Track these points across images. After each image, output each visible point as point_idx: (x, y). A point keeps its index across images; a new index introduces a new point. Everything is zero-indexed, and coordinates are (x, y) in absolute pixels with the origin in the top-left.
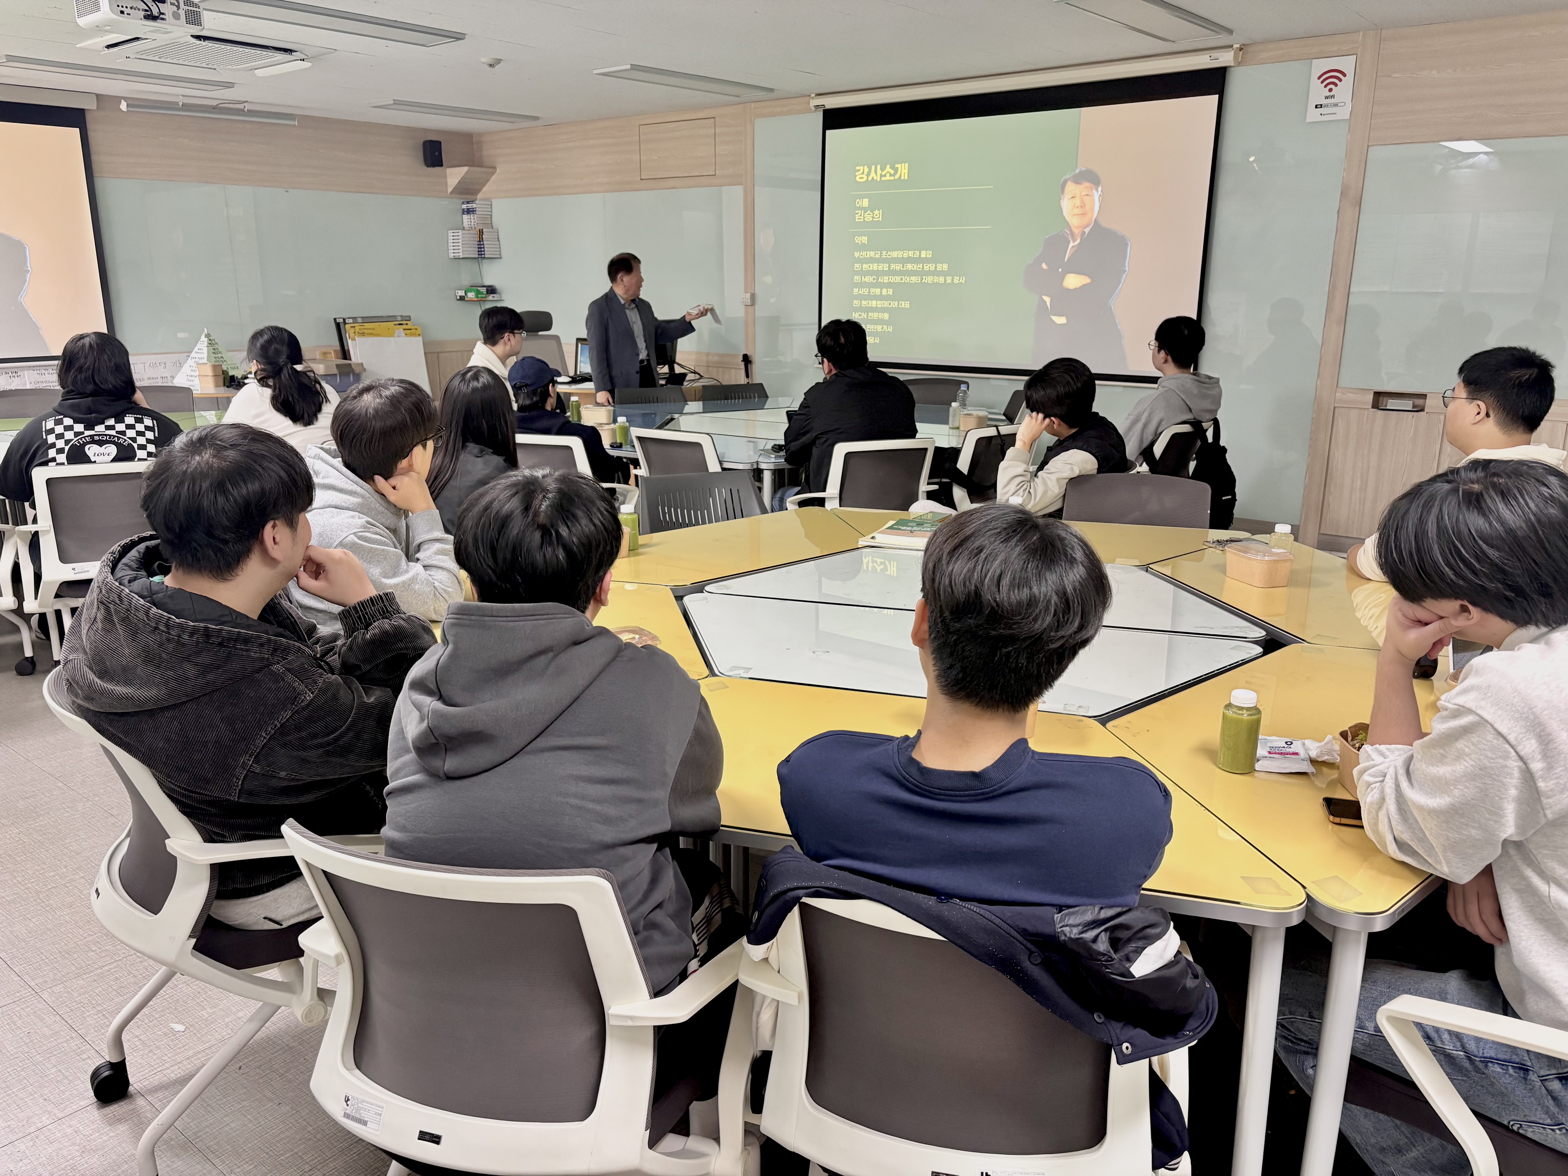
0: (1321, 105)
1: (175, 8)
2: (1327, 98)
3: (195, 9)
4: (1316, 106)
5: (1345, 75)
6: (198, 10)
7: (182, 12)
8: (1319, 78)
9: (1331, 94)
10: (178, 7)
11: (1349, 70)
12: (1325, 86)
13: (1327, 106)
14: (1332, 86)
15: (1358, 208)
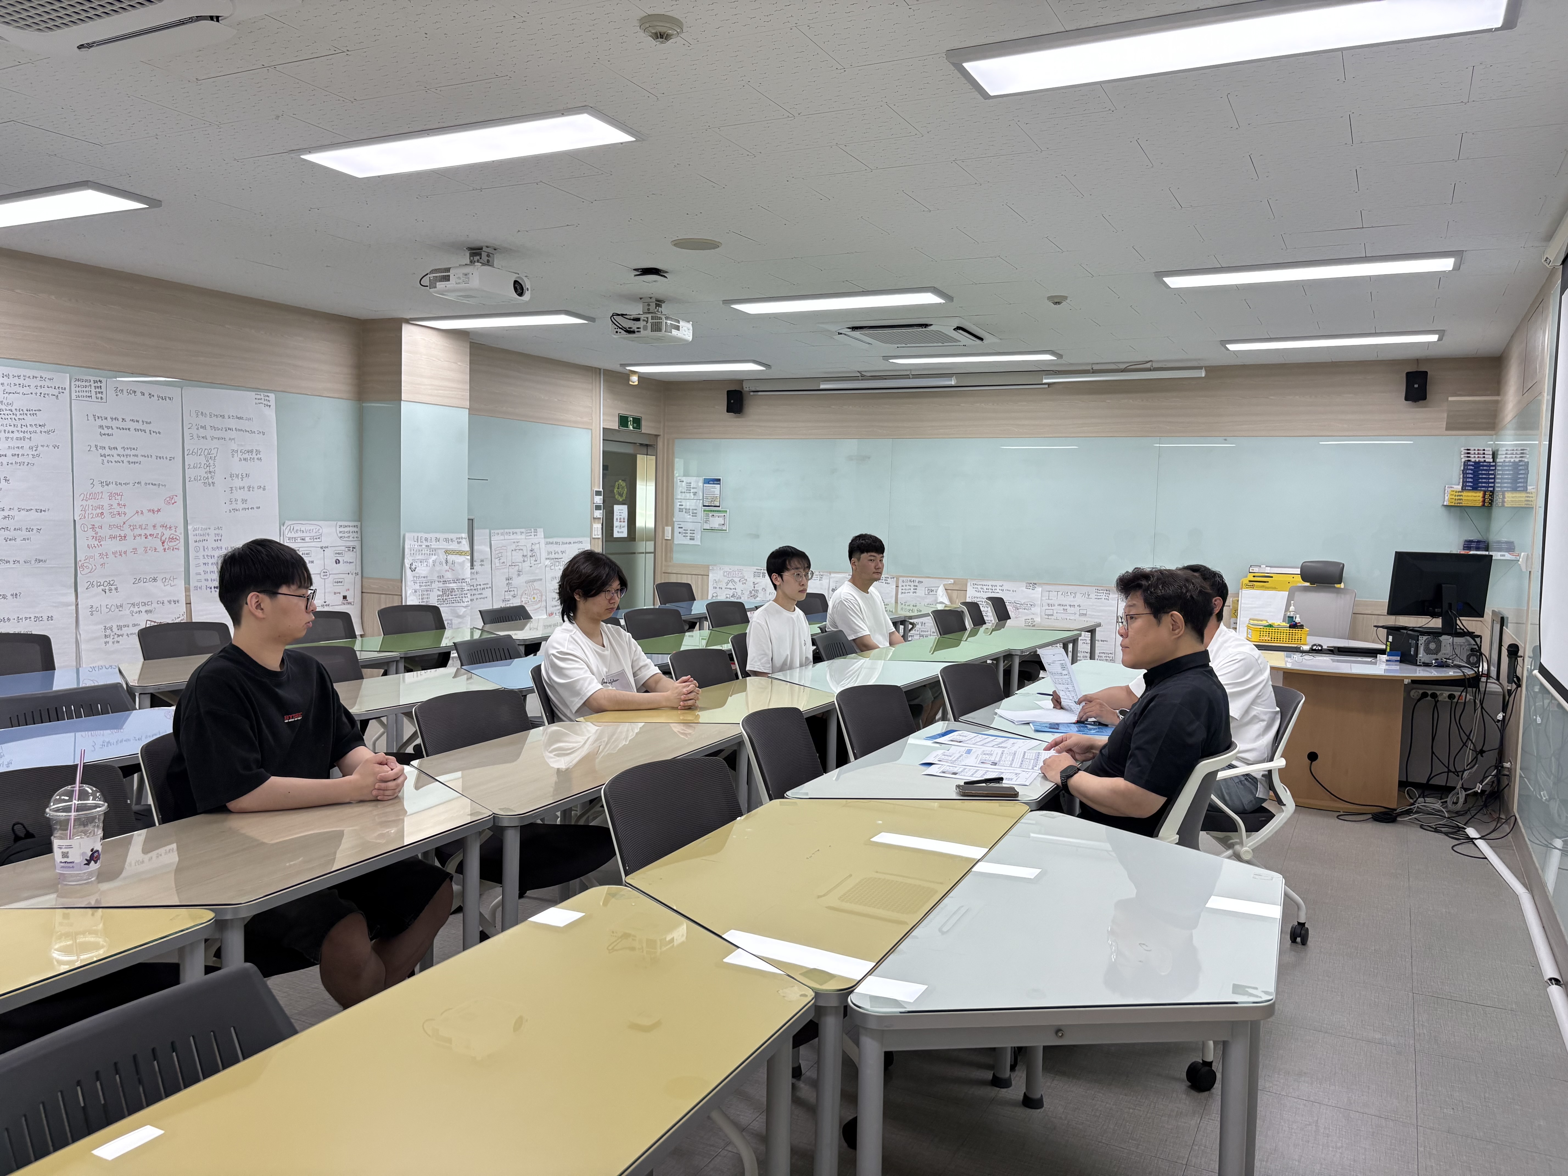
1: (645, 323)
3: (658, 321)
6: (660, 321)
7: (649, 325)
10: (647, 322)
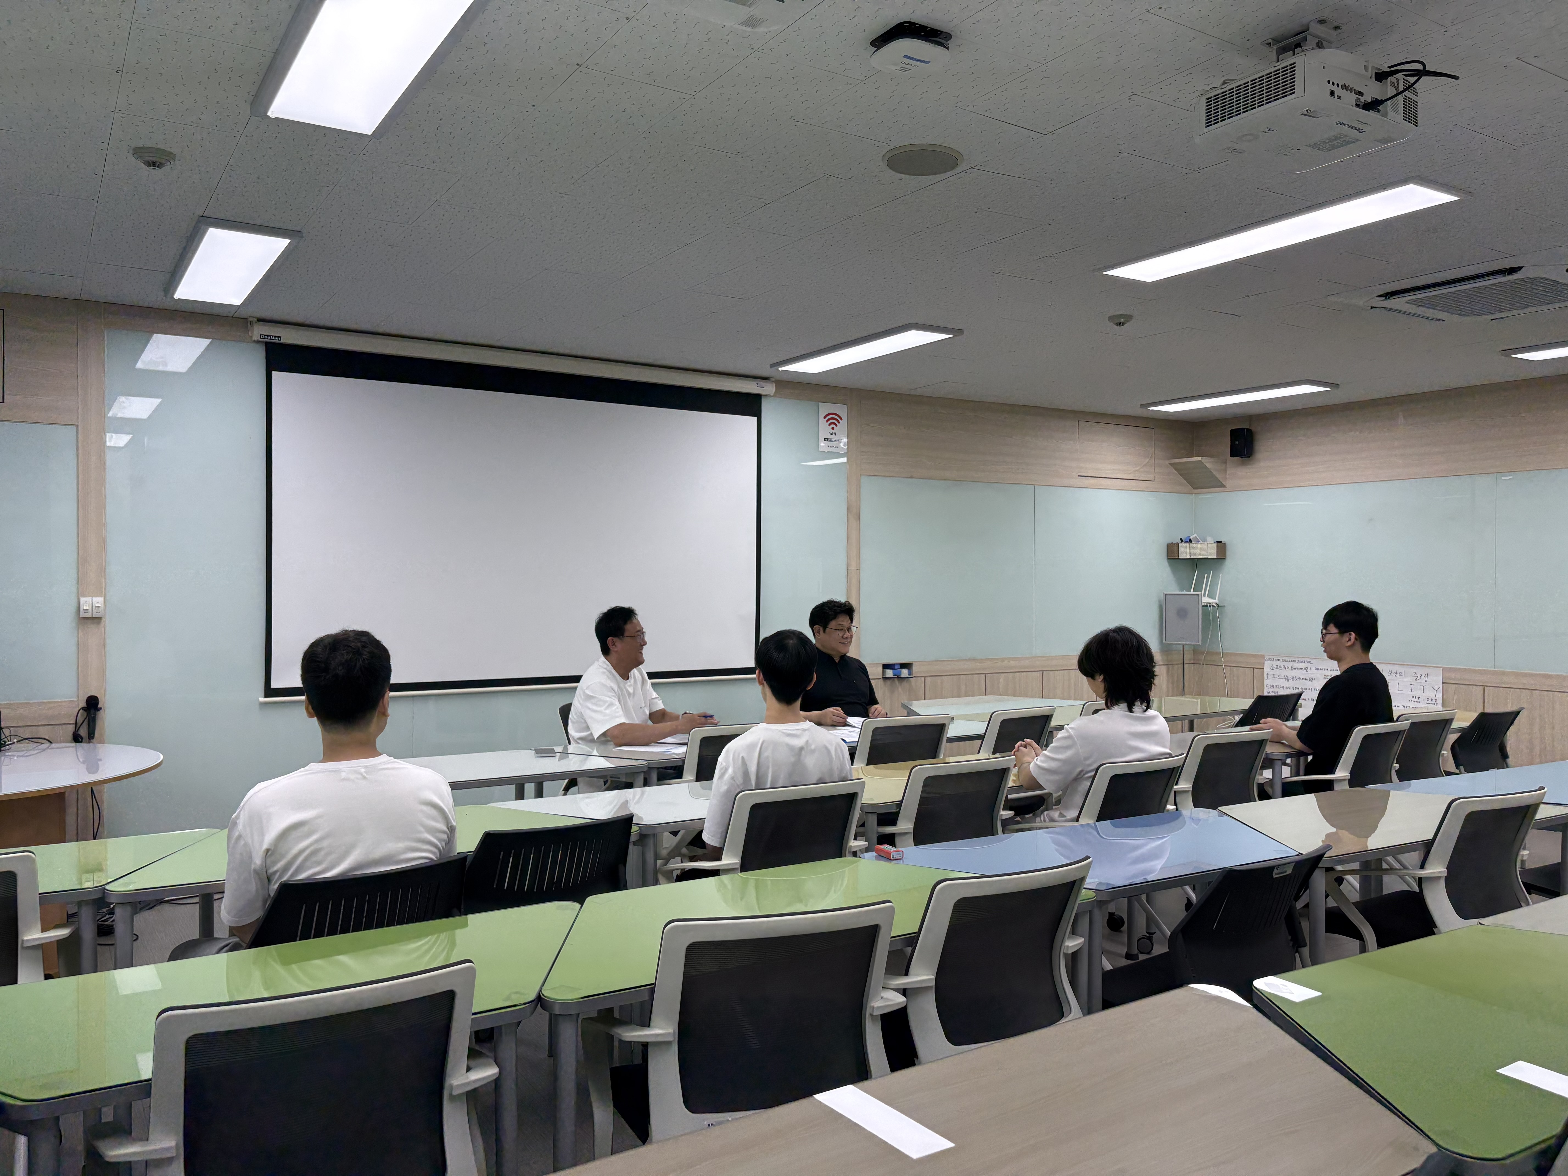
0: (828, 439)
2: (831, 434)
4: (825, 439)
5: (841, 419)
8: (825, 418)
9: (834, 431)
11: (844, 415)
12: (830, 425)
13: (832, 440)
14: (833, 426)
15: (858, 522)
